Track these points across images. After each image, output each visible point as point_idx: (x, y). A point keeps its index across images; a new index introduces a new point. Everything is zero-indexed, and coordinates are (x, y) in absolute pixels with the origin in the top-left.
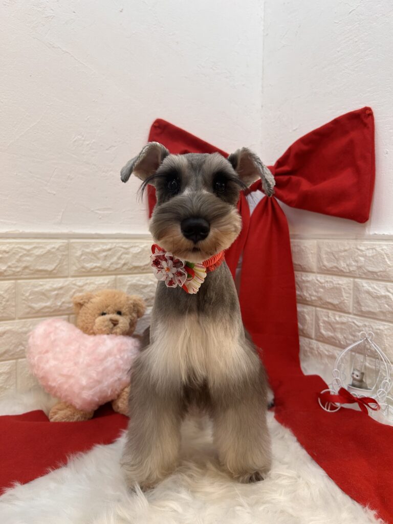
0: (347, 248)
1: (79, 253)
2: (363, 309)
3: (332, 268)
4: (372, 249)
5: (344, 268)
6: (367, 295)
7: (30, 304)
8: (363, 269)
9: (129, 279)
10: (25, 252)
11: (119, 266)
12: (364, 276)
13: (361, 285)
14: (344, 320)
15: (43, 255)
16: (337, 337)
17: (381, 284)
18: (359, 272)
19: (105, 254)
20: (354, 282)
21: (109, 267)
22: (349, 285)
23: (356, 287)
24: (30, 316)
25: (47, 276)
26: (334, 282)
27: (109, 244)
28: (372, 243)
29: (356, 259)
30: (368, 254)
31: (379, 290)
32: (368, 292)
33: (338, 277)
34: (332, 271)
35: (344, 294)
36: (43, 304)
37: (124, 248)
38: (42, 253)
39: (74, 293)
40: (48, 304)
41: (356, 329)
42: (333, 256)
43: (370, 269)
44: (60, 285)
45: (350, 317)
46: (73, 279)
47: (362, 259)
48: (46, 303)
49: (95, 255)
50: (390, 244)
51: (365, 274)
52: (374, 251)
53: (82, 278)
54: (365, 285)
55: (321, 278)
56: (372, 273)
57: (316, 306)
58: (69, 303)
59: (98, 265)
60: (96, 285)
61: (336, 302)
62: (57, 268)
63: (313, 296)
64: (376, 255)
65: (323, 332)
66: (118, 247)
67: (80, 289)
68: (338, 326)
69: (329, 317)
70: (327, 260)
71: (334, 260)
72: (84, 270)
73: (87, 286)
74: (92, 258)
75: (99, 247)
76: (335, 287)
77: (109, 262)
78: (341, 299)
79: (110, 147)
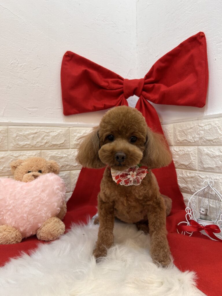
0: (192, 126)
1: (15, 135)
2: (206, 166)
3: (183, 141)
4: (209, 125)
5: (191, 140)
6: (207, 156)
8: (203, 139)
9: (50, 153)
11: (43, 144)
12: (204, 144)
13: (202, 150)
14: (193, 175)
16: (189, 187)
17: (216, 148)
18: (201, 141)
19: (32, 136)
20: (198, 149)
21: (36, 145)
22: (195, 151)
23: (200, 152)
26: (185, 151)
27: (36, 130)
28: (209, 120)
29: (198, 133)
30: (206, 129)
31: (215, 152)
32: (208, 154)
33: (188, 147)
34: (184, 143)
35: (192, 157)
37: (46, 132)
41: (200, 180)
42: (184, 132)
43: (208, 138)
44: (2, 156)
45: (197, 173)
46: (12, 152)
47: (202, 132)
49: (26, 137)
50: (220, 120)
51: (205, 142)
52: (210, 126)
53: (17, 152)
54: (205, 150)
55: (177, 149)
56: (209, 140)
58: (9, 168)
59: (28, 143)
60: (27, 156)
61: (186, 163)
62: (0, 145)
64: (211, 128)
65: (180, 185)
66: (42, 131)
67: (16, 158)
68: (189, 179)
69: (183, 174)
70: (180, 136)
71: (184, 135)
72: (18, 146)
73: (21, 157)
74: (24, 138)
75: (28, 131)
76: (185, 153)
77: (36, 141)
78: (190, 161)
79: (36, 68)
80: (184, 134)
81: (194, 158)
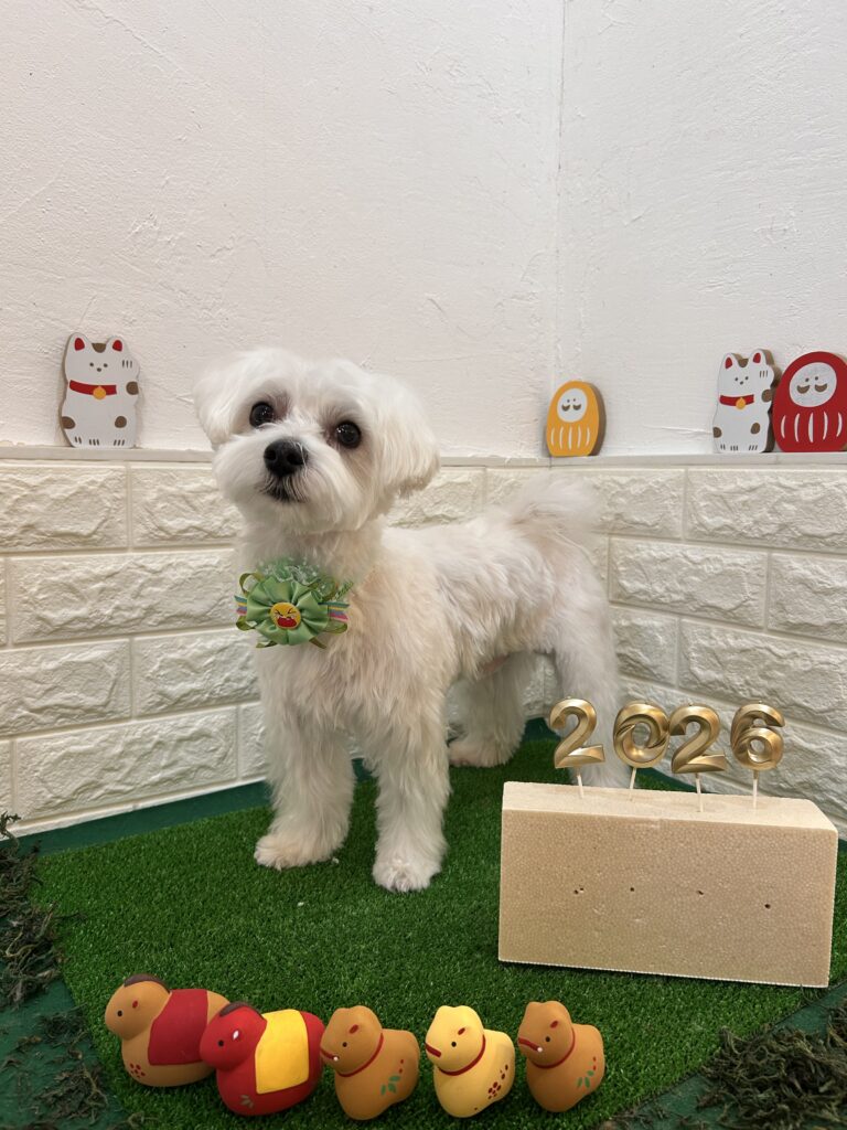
0: (754, 483)
1: (152, 495)
2: (792, 619)
3: (719, 529)
4: (812, 485)
5: (749, 528)
6: (801, 586)
7: (38, 612)
8: (793, 529)
10: (25, 493)
12: (793, 546)
13: (786, 566)
14: (745, 643)
15: (67, 499)
16: (730, 682)
18: (782, 537)
19: (210, 497)
20: (770, 559)
21: (220, 528)
22: (759, 566)
23: (775, 570)
24: (38, 638)
25: (78, 547)
26: (725, 561)
28: (814, 471)
29: (777, 507)
30: (804, 498)
31: (830, 576)
32: (804, 582)
33: (734, 550)
34: (723, 535)
35: (746, 586)
36: (72, 613)
38: (66, 495)
39: (142, 586)
40: (82, 612)
41: (774, 663)
42: (723, 501)
43: (809, 529)
44: (110, 568)
45: (762, 639)
46: (140, 554)
47: (791, 507)
48: (77, 609)
49: (188, 501)
51: (797, 540)
52: (819, 488)
53: (159, 553)
54: (795, 565)
55: (695, 553)
56: (811, 536)
57: (681, 615)
58: (132, 609)
59: (196, 523)
60: (190, 568)
61: (727, 605)
62: (102, 529)
63: (676, 592)
64: (822, 498)
65: (699, 672)
67: (155, 577)
68: (732, 657)
69: (711, 638)
70: (708, 512)
71: (724, 511)
72: (162, 534)
73: (172, 571)
74: (181, 506)
75: (196, 482)
76: (726, 571)
77: (220, 515)
78: (740, 598)
79: (219, 250)
80: (726, 508)
81: (755, 589)
